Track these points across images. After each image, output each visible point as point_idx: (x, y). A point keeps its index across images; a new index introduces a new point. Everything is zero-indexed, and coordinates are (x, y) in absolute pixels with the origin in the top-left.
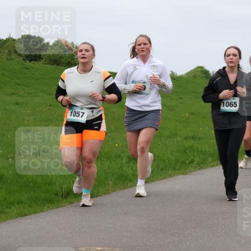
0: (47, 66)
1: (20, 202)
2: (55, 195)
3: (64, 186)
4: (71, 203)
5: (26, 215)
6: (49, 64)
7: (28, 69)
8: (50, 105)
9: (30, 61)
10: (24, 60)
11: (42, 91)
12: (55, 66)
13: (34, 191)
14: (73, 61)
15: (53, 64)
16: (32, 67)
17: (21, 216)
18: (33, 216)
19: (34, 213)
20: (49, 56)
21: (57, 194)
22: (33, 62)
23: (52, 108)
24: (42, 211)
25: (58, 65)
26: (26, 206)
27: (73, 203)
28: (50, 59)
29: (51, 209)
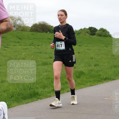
0: (97, 37)
1: (90, 81)
2: (101, 79)
3: (104, 76)
4: (107, 82)
5: (92, 86)
6: (98, 36)
7: (91, 38)
8: (99, 50)
9: (92, 35)
10: (90, 35)
11: (96, 45)
12: (100, 37)
13: (95, 78)
14: (106, 35)
15: (99, 36)
16: (93, 37)
17: (91, 86)
18: (95, 86)
19: (95, 85)
20: (98, 33)
21: (102, 79)
22: (93, 36)
23: (99, 51)
24: (97, 84)
25: (101, 36)
26: (92, 83)
27: (108, 82)
28: (98, 35)
29: (100, 84)
